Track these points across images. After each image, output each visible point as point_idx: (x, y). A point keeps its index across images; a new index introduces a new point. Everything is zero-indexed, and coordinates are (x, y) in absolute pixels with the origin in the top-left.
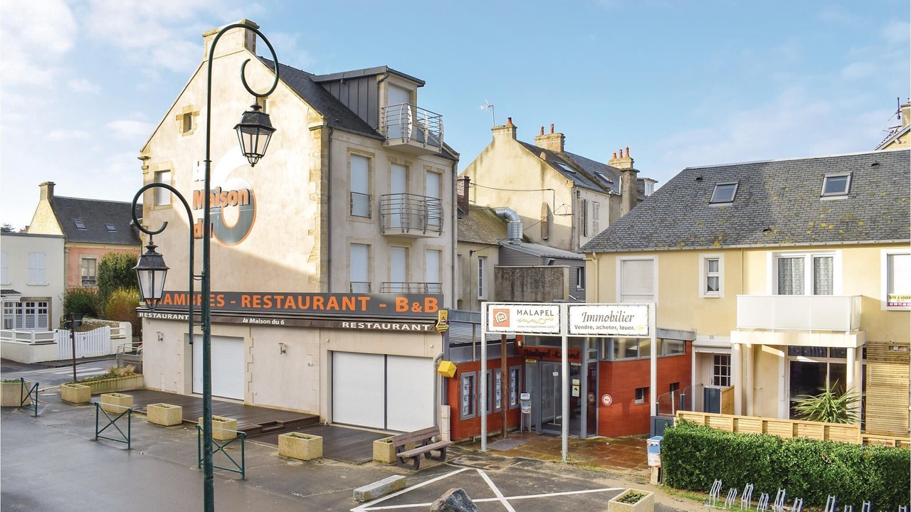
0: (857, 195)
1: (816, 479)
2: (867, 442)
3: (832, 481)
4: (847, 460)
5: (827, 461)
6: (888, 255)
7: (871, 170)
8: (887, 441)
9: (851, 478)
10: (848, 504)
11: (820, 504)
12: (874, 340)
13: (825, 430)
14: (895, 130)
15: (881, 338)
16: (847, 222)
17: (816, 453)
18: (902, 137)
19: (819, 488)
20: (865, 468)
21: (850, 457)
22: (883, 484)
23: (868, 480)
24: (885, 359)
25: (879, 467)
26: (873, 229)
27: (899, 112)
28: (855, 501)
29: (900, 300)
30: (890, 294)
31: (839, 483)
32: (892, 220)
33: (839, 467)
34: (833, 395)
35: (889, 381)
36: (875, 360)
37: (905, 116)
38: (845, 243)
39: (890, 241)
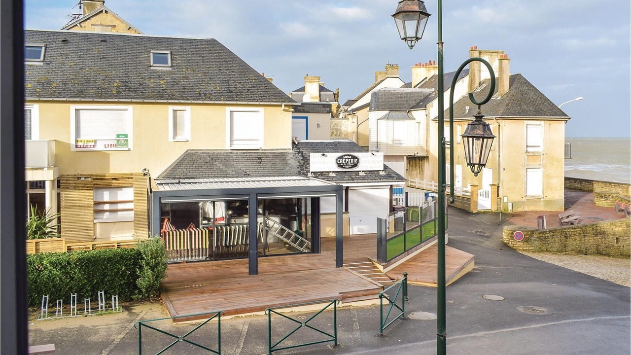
0: (51, 62)
1: (31, 285)
2: (70, 249)
3: (45, 284)
4: (57, 265)
5: (40, 269)
6: (76, 110)
7: (61, 44)
8: (86, 246)
9: (61, 279)
10: (59, 299)
11: (36, 304)
12: (65, 173)
13: (36, 246)
14: (77, 16)
15: (72, 172)
16: (43, 83)
17: (31, 264)
18: (83, 23)
19: (34, 292)
20: (71, 269)
21: (59, 263)
22: (85, 278)
23: (74, 277)
24: (75, 187)
25: (82, 266)
26: (64, 90)
27: (80, 3)
28: (64, 296)
29: (86, 143)
30: (78, 139)
31: (51, 284)
32: (78, 84)
33: (50, 272)
34: (37, 218)
35: (78, 203)
36: (67, 188)
37: (85, 7)
38: (41, 99)
39: (78, 100)
